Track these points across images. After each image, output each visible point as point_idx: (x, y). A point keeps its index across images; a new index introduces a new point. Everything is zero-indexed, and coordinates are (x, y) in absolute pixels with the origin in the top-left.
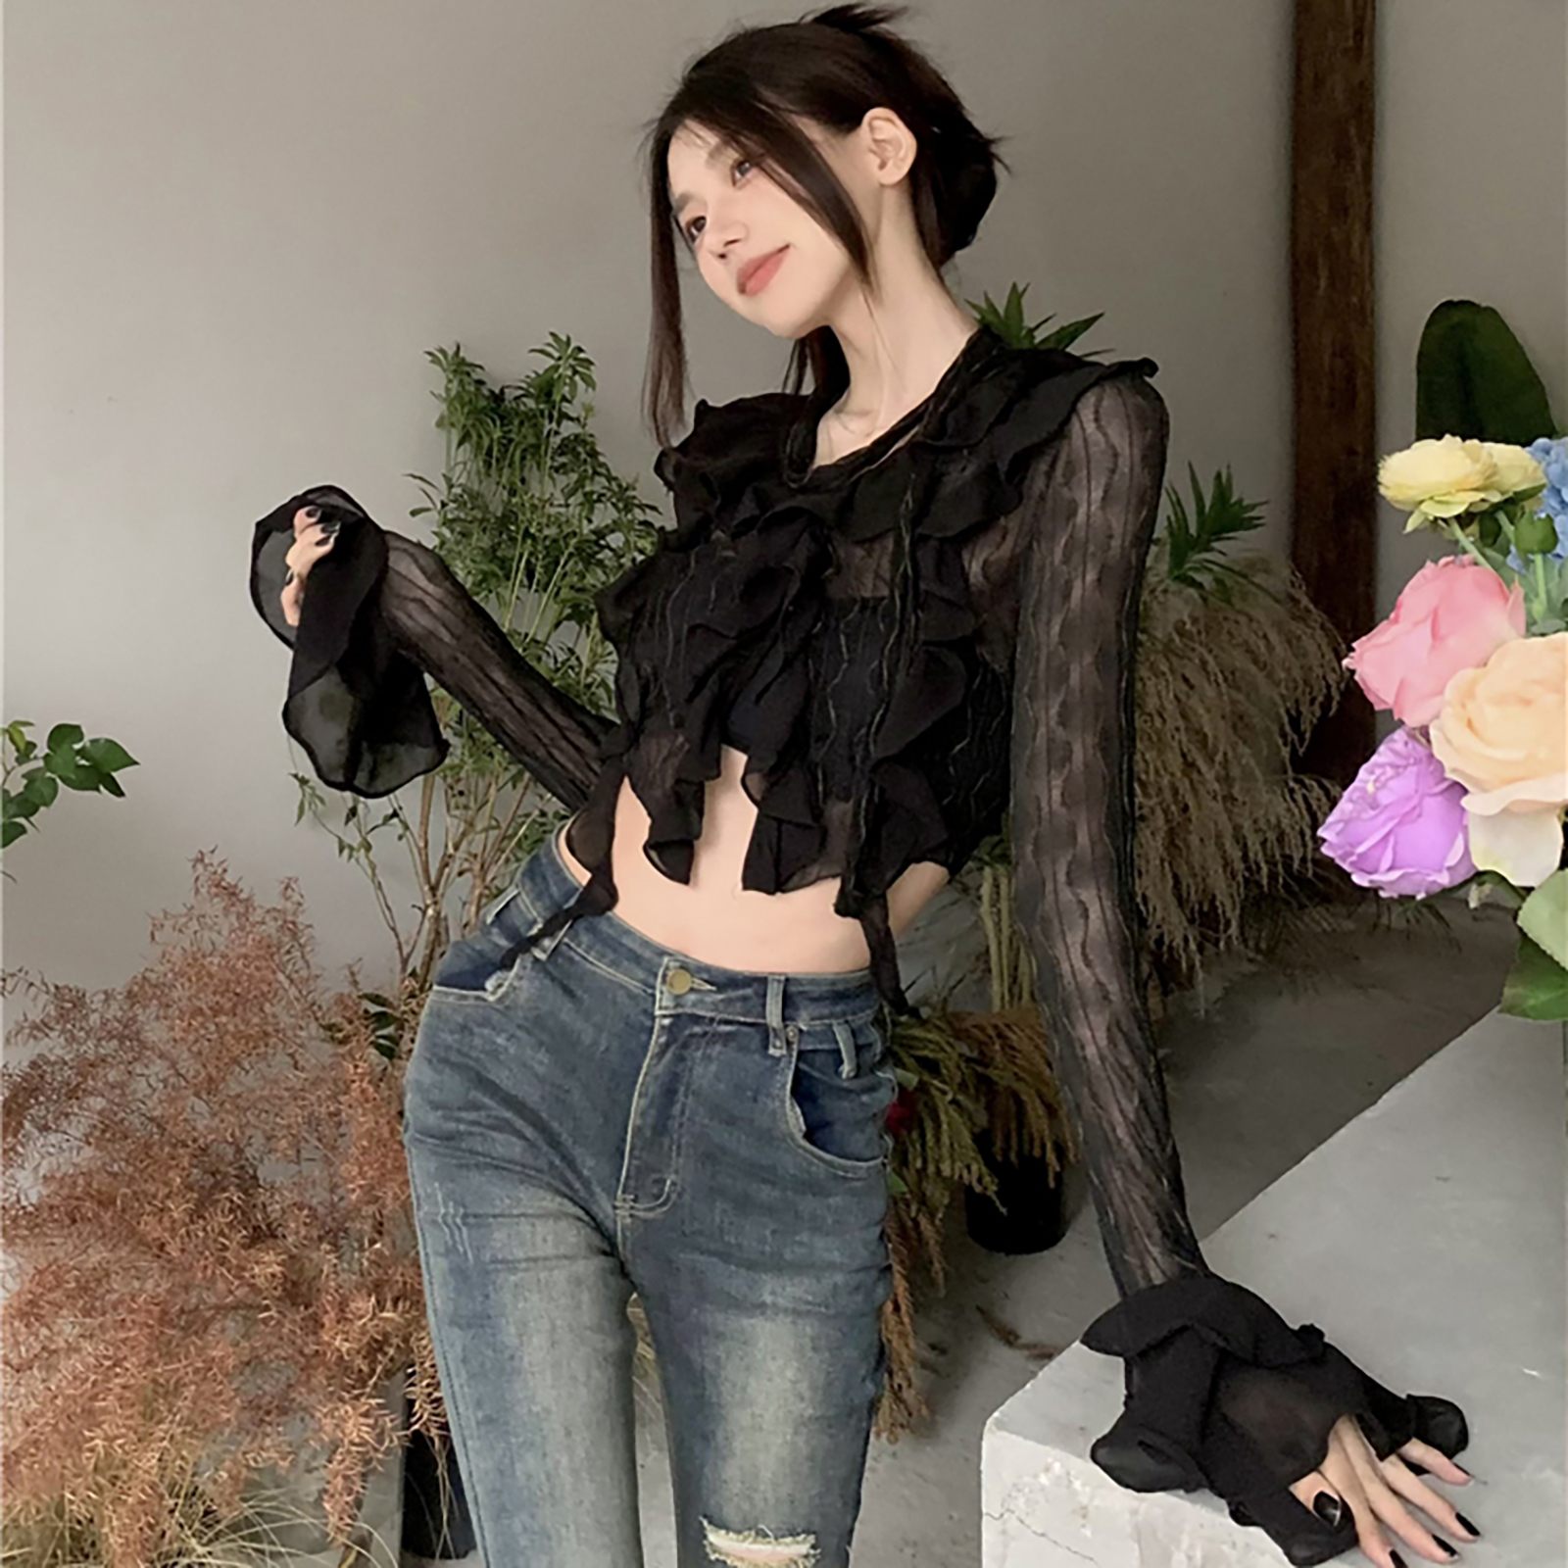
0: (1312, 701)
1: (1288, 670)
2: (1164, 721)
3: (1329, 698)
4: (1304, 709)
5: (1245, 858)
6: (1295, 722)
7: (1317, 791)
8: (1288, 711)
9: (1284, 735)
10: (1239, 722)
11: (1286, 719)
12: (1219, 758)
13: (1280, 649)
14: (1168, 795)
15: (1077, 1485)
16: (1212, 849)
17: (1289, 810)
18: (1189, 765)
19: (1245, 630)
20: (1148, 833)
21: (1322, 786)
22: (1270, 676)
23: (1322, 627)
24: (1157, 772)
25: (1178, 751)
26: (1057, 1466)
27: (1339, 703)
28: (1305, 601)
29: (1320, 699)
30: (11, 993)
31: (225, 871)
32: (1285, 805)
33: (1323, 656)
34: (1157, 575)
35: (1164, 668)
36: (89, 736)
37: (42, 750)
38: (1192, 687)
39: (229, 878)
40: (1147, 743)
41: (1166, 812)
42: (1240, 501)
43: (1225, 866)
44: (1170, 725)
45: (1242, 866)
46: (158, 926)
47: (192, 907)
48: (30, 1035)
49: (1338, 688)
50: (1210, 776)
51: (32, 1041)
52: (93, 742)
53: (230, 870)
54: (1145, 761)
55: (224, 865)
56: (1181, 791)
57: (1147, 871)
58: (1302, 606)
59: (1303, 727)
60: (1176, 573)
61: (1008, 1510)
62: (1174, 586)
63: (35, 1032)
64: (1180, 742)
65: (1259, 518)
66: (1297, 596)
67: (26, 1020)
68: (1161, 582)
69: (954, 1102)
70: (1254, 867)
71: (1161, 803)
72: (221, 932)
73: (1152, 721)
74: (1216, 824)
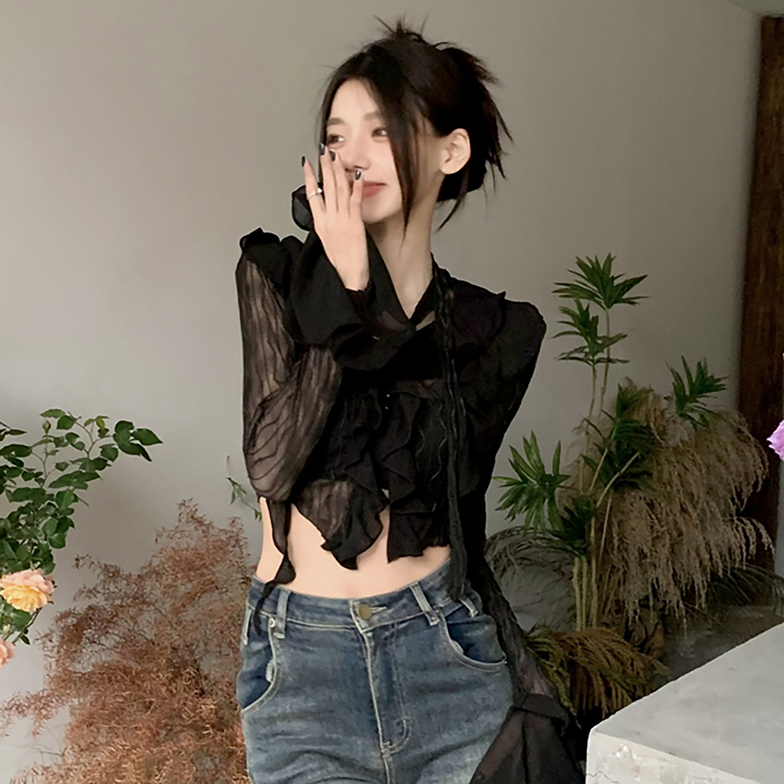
0: (748, 484)
1: (737, 466)
2: (672, 487)
3: (757, 482)
4: (744, 489)
5: (711, 559)
6: (739, 494)
7: (750, 526)
8: (736, 487)
9: (733, 500)
10: (710, 490)
11: (734, 492)
12: (699, 506)
13: (733, 455)
14: (671, 525)
15: (634, 756)
16: (693, 554)
17: (735, 536)
18: (683, 510)
19: (716, 445)
20: (660, 545)
21: (752, 524)
22: (727, 468)
23: (755, 446)
24: (667, 513)
25: (679, 504)
26: (625, 748)
27: (762, 485)
28: (747, 433)
29: (752, 482)
30: (81, 567)
31: (196, 510)
32: (733, 533)
33: (755, 461)
34: (670, 413)
35: (673, 459)
36: (137, 427)
37: (112, 432)
38: (687, 469)
39: (198, 515)
40: (663, 498)
41: (670, 535)
42: (712, 377)
43: (701, 563)
44: (675, 489)
45: (709, 564)
46: (159, 535)
47: (177, 527)
48: (87, 596)
49: (762, 478)
50: (694, 515)
51: (87, 599)
52: (139, 430)
53: (199, 510)
54: (662, 508)
55: (197, 507)
56: (679, 523)
57: (660, 566)
58: (745, 435)
59: (743, 497)
60: (680, 412)
61: (600, 772)
62: (679, 420)
63: (89, 594)
64: (680, 499)
65: (724, 385)
66: (743, 430)
67: (85, 587)
68: (672, 417)
69: (557, 672)
70: (715, 565)
71: (668, 530)
72: (192, 539)
73: (666, 488)
74: (696, 542)
